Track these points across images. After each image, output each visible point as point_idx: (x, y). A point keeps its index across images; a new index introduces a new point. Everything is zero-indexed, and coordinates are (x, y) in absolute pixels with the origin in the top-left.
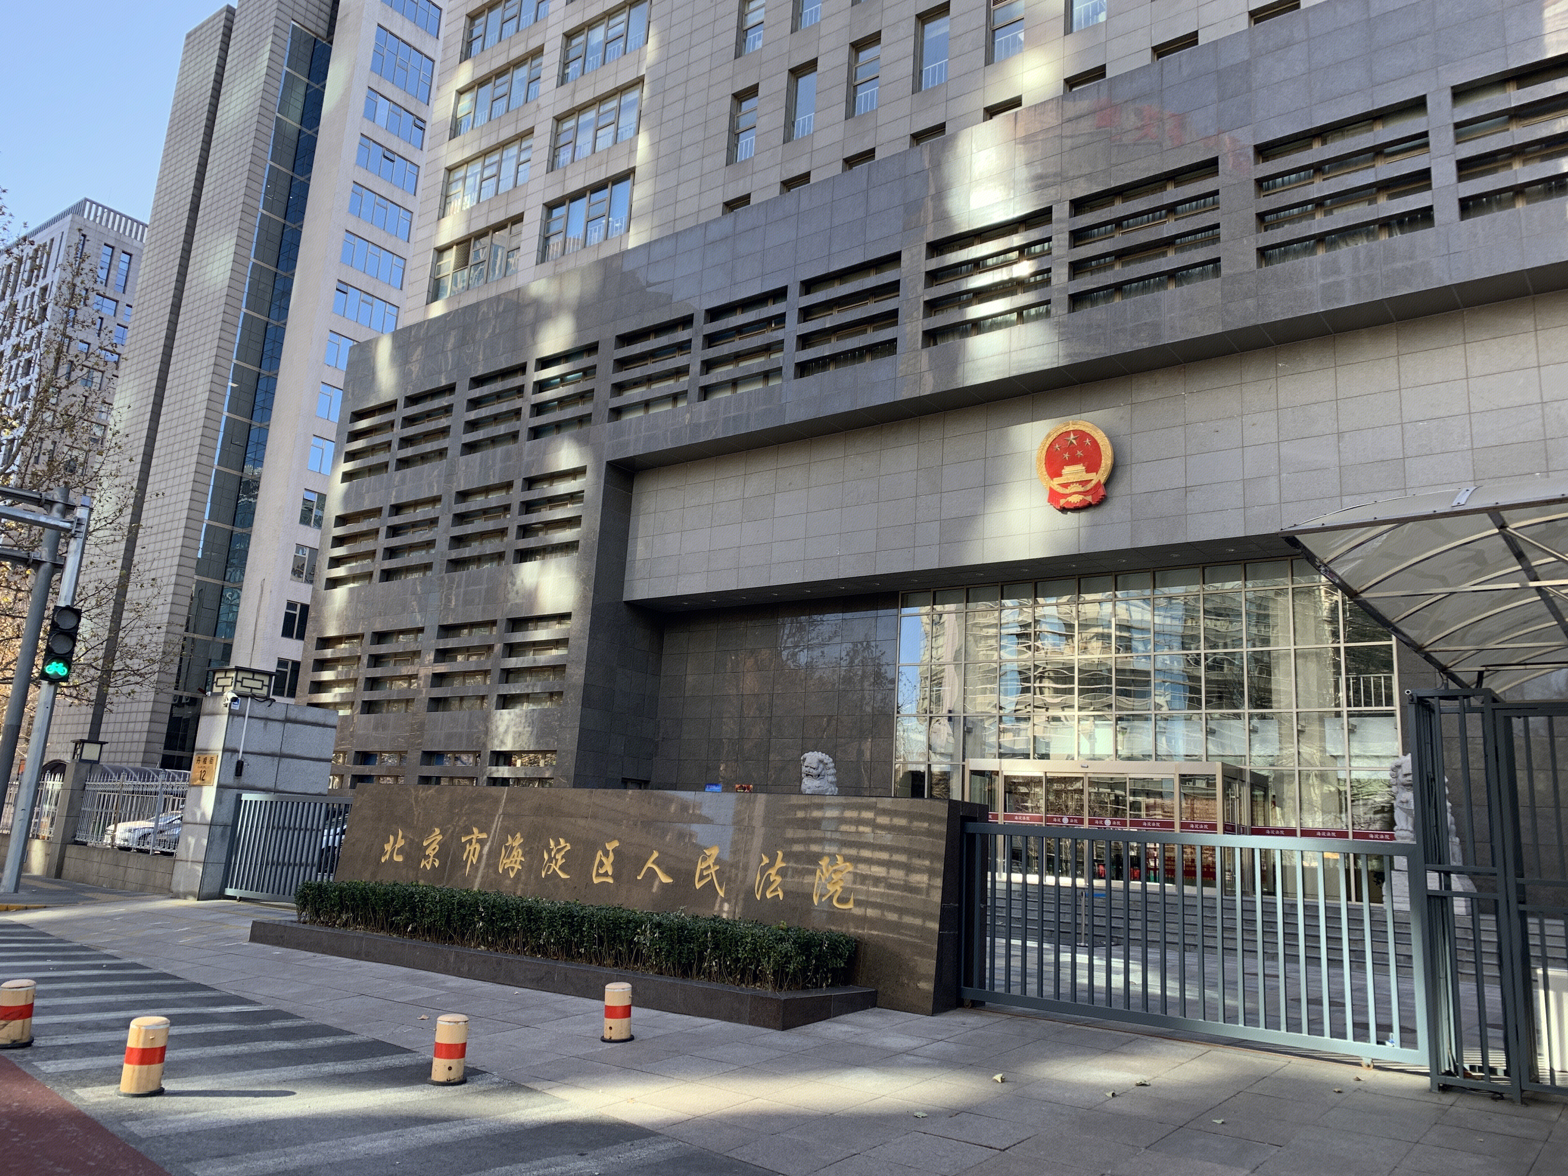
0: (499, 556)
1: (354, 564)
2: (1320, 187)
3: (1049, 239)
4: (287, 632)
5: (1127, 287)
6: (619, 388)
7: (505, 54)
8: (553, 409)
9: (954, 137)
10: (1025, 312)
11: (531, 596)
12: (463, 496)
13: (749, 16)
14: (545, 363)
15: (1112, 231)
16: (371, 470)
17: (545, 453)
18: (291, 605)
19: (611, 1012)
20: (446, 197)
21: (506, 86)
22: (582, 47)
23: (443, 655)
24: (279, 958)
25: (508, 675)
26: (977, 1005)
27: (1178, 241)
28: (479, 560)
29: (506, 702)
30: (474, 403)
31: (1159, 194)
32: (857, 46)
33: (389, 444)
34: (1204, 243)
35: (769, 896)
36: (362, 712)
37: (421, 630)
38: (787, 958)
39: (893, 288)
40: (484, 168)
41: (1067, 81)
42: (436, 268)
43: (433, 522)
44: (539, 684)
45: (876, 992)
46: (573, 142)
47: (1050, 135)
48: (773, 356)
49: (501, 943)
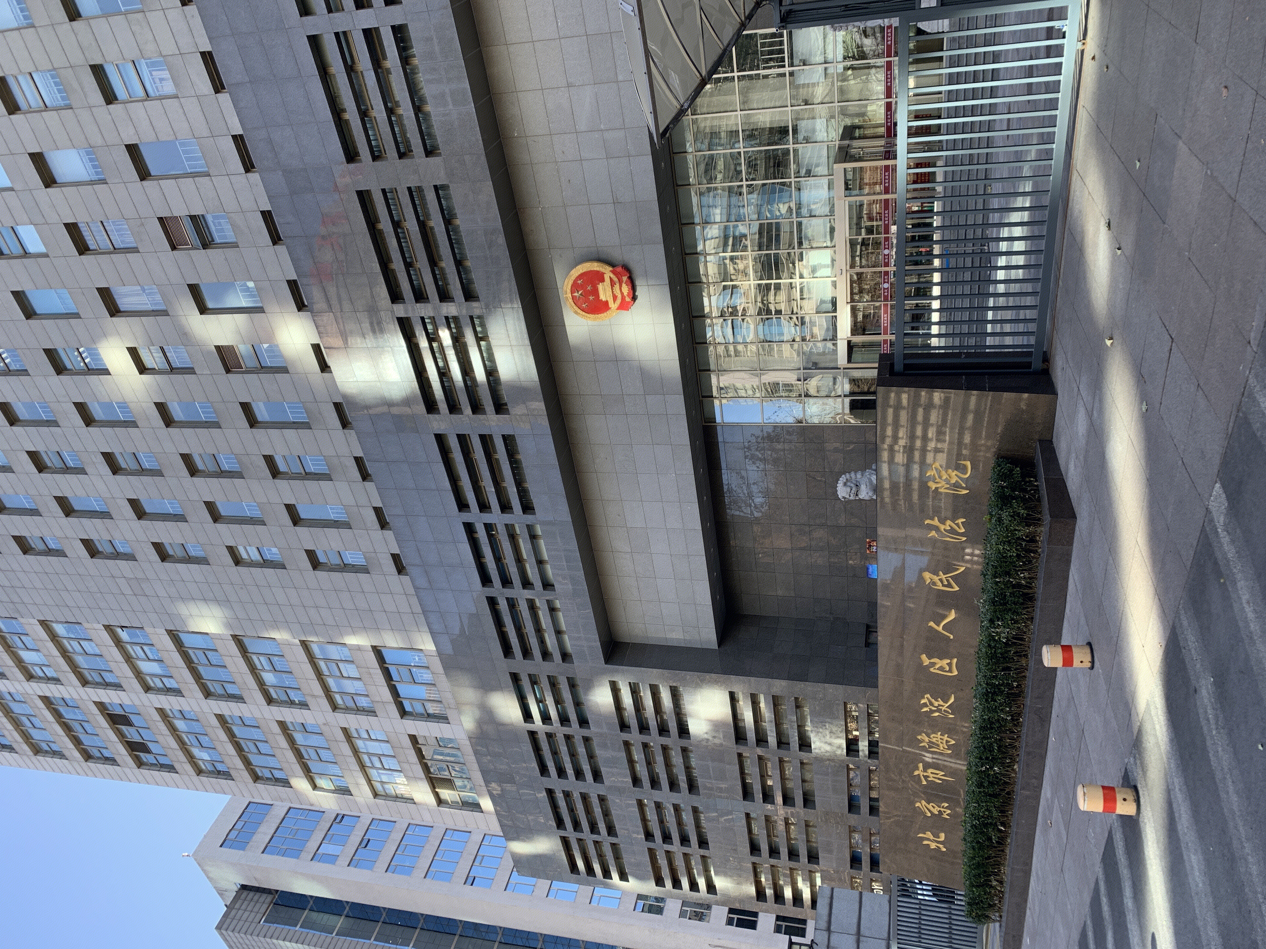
0: (684, 750)
1: (695, 871)
2: (378, 112)
3: (423, 319)
4: (752, 925)
5: (458, 256)
6: (546, 655)
7: (285, 751)
8: (564, 708)
9: (344, 396)
10: (480, 335)
11: (717, 726)
12: (636, 781)
13: (253, 558)
14: (527, 716)
15: (415, 270)
16: (618, 857)
17: (600, 715)
18: (730, 922)
19: (1068, 662)
20: (397, 798)
21: (309, 750)
22: (278, 690)
23: (768, 797)
24: (1033, 940)
25: (782, 743)
26: (1046, 358)
27: (421, 218)
28: (688, 768)
29: (805, 744)
30: (561, 773)
31: (386, 235)
32: (275, 473)
33: (596, 843)
34: (423, 198)
35: (963, 530)
36: (818, 864)
37: (748, 815)
38: (1015, 515)
39: (463, 439)
40: (373, 767)
41: (299, 309)
42: (453, 805)
43: (658, 806)
44: (789, 717)
45: (1040, 441)
46: (352, 696)
47: (340, 321)
48: (518, 532)
49: (1012, 751)
